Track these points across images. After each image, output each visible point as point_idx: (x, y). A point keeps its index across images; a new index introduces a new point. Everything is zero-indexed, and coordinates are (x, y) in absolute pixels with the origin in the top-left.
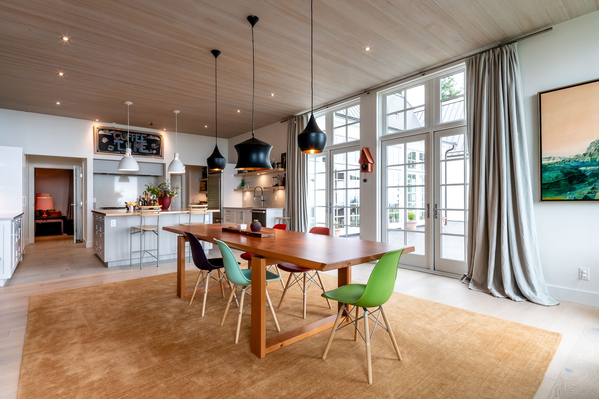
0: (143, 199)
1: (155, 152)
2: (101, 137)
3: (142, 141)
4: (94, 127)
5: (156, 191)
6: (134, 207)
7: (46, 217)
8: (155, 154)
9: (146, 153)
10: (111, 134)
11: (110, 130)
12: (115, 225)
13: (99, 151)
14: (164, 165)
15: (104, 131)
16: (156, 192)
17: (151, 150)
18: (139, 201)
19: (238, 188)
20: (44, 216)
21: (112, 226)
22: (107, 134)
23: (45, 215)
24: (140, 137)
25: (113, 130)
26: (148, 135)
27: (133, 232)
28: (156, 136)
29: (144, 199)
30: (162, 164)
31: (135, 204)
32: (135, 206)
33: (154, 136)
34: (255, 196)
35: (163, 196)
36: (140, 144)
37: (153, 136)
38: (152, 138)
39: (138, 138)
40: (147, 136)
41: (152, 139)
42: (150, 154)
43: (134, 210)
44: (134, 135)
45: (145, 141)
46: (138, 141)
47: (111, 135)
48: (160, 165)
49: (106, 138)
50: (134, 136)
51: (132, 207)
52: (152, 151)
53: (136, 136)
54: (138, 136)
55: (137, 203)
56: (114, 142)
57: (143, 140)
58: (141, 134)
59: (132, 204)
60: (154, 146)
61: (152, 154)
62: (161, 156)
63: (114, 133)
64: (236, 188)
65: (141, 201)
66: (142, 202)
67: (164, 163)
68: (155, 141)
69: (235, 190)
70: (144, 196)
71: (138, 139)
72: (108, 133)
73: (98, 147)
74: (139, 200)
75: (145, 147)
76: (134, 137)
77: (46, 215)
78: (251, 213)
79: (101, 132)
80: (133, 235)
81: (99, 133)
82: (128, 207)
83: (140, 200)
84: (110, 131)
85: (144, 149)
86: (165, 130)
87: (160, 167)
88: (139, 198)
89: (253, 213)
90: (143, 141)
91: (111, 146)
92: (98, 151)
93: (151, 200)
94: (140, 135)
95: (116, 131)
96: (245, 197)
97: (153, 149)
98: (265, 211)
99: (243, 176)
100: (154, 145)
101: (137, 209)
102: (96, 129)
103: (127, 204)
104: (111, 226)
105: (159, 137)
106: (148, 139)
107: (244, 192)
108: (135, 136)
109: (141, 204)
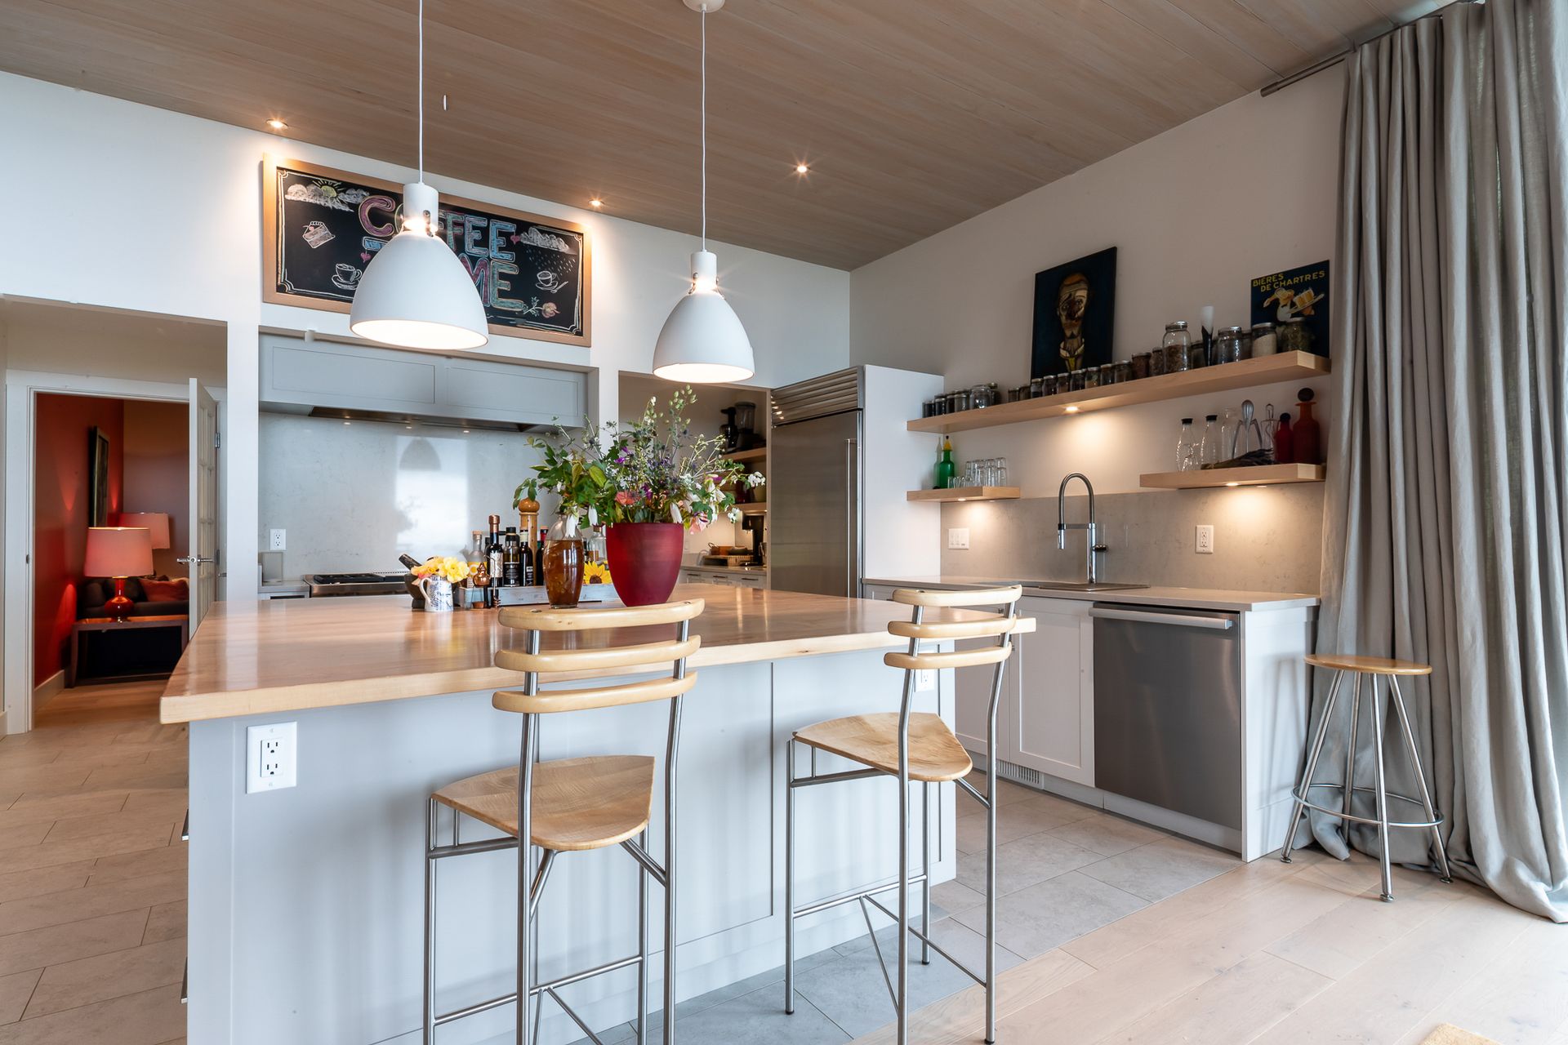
0: (508, 539)
1: (550, 309)
2: (299, 216)
3: (494, 253)
4: (261, 165)
5: (600, 481)
6: (455, 587)
7: (123, 605)
8: (552, 320)
9: (512, 314)
10: (350, 205)
11: (344, 186)
12: (287, 777)
13: (288, 288)
14: (588, 376)
15: (312, 187)
16: (597, 487)
17: (535, 300)
18: (488, 552)
19: (924, 487)
20: (115, 600)
21: (259, 783)
22: (330, 204)
23: (120, 600)
24: (485, 231)
25: (356, 187)
26: (523, 226)
27: (445, 840)
28: (558, 235)
29: (516, 538)
30: (581, 376)
31: (462, 571)
32: (464, 582)
33: (549, 233)
34: (1060, 527)
35: (639, 516)
36: (485, 266)
37: (542, 232)
38: (537, 239)
39: (477, 236)
40: (518, 232)
41: (537, 248)
42: (529, 317)
43: (456, 605)
44: (459, 218)
45: (507, 256)
46: (476, 251)
47: (347, 209)
48: (571, 377)
49: (322, 225)
50: (456, 224)
51: (444, 589)
52: (540, 305)
53: (468, 226)
54: (474, 228)
55: (476, 565)
56: (363, 250)
57: (501, 249)
58: (490, 217)
59: (441, 573)
60: (547, 282)
61: (540, 320)
62: (580, 333)
63: (360, 200)
64: (916, 487)
65: (498, 548)
66: (506, 557)
67: (593, 364)
68: (549, 258)
69: (912, 497)
70: (511, 518)
71: (477, 243)
72: (332, 200)
73: (283, 270)
74: (489, 541)
75: (506, 286)
76: (458, 230)
77: (125, 600)
78: (1092, 618)
79: (299, 193)
80: (445, 866)
81: (288, 197)
82: (417, 588)
83: (492, 545)
84: (344, 192)
85: (502, 294)
86: (596, 203)
87: (569, 385)
88: (485, 528)
89: (1099, 623)
90: (499, 255)
91: (346, 267)
92: (281, 289)
93: (562, 545)
94: (483, 223)
95: (373, 191)
96: (959, 530)
97: (545, 297)
98: (1235, 614)
99: (947, 431)
100: (546, 277)
101: (475, 605)
102: (271, 174)
103: (414, 571)
104: (251, 790)
105: (569, 236)
106: (519, 243)
107: (947, 507)
108: (462, 225)
109: (496, 572)
